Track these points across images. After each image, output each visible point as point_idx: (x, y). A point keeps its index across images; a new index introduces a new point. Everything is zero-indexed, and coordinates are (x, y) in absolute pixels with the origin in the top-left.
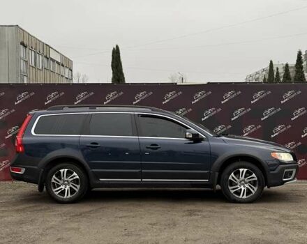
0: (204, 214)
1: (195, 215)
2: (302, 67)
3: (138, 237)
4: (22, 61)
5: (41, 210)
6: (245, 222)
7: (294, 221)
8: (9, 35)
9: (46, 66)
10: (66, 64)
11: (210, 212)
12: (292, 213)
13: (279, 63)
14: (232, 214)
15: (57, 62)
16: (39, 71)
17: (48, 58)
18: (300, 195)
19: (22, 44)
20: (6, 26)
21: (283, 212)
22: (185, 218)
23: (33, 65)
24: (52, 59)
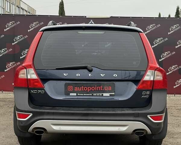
4: (1, 8)
15: (25, 10)
17: (19, 8)
23: (9, 11)
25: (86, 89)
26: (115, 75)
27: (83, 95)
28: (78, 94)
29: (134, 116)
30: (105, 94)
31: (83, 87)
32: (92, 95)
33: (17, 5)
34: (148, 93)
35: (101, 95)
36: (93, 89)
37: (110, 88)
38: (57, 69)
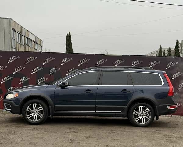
0: (118, 132)
1: (113, 133)
2: (179, 50)
3: (78, 144)
4: (12, 40)
5: (21, 126)
6: (143, 138)
7: (172, 138)
8: (5, 24)
9: (26, 43)
10: (39, 42)
11: (122, 131)
12: (171, 134)
13: (165, 48)
14: (134, 133)
15: (33, 41)
16: (22, 46)
17: (28, 39)
18: (175, 124)
19: (13, 29)
20: (4, 18)
21: (165, 133)
22: (107, 134)
23: (19, 42)
24: (30, 39)
33: (26, 37)
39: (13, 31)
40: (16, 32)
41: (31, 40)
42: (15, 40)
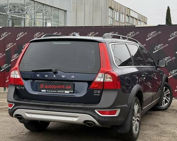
4: (110, 18)
9: (127, 21)
10: (143, 19)
15: (135, 19)
16: (121, 24)
17: (129, 16)
19: (110, 8)
23: (118, 20)
24: (131, 17)
25: (52, 87)
26: (73, 77)
27: (50, 91)
28: (47, 91)
29: (84, 110)
30: (66, 92)
31: (50, 86)
32: (57, 92)
33: (127, 14)
34: (99, 92)
35: (63, 92)
36: (58, 87)
37: (70, 87)
38: (32, 71)
39: (110, 10)
40: (114, 11)
41: (133, 18)
42: (113, 18)
